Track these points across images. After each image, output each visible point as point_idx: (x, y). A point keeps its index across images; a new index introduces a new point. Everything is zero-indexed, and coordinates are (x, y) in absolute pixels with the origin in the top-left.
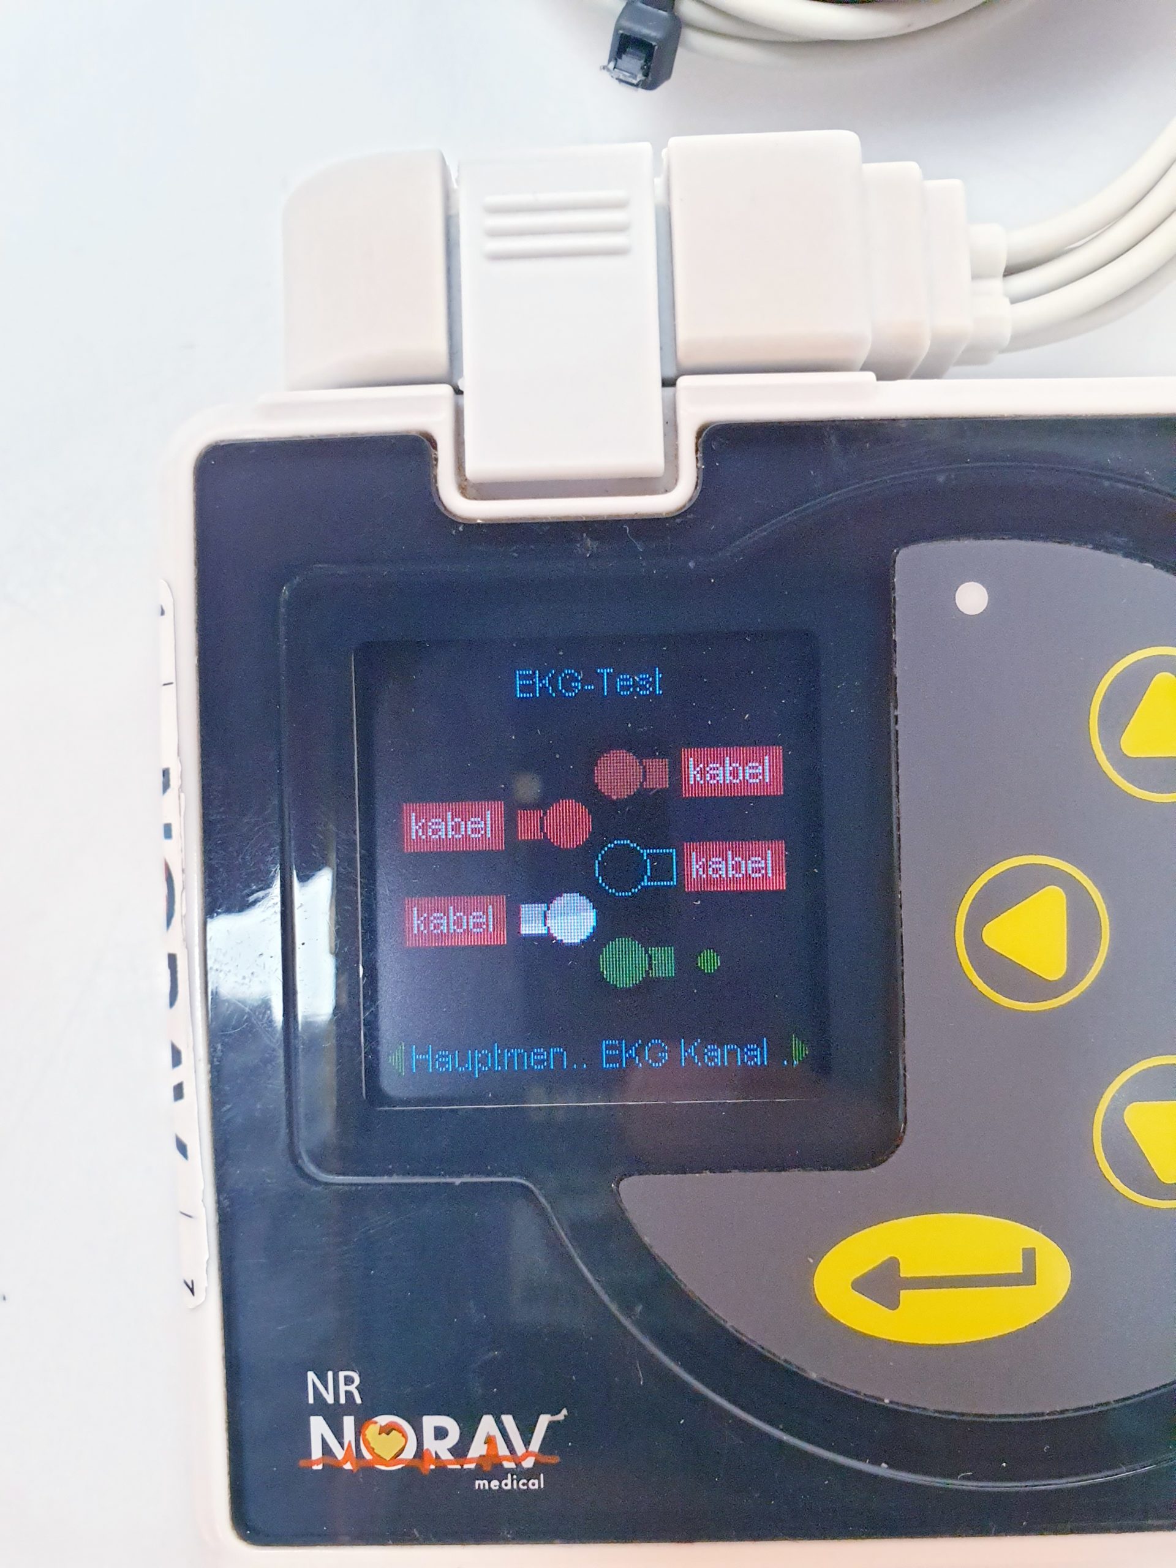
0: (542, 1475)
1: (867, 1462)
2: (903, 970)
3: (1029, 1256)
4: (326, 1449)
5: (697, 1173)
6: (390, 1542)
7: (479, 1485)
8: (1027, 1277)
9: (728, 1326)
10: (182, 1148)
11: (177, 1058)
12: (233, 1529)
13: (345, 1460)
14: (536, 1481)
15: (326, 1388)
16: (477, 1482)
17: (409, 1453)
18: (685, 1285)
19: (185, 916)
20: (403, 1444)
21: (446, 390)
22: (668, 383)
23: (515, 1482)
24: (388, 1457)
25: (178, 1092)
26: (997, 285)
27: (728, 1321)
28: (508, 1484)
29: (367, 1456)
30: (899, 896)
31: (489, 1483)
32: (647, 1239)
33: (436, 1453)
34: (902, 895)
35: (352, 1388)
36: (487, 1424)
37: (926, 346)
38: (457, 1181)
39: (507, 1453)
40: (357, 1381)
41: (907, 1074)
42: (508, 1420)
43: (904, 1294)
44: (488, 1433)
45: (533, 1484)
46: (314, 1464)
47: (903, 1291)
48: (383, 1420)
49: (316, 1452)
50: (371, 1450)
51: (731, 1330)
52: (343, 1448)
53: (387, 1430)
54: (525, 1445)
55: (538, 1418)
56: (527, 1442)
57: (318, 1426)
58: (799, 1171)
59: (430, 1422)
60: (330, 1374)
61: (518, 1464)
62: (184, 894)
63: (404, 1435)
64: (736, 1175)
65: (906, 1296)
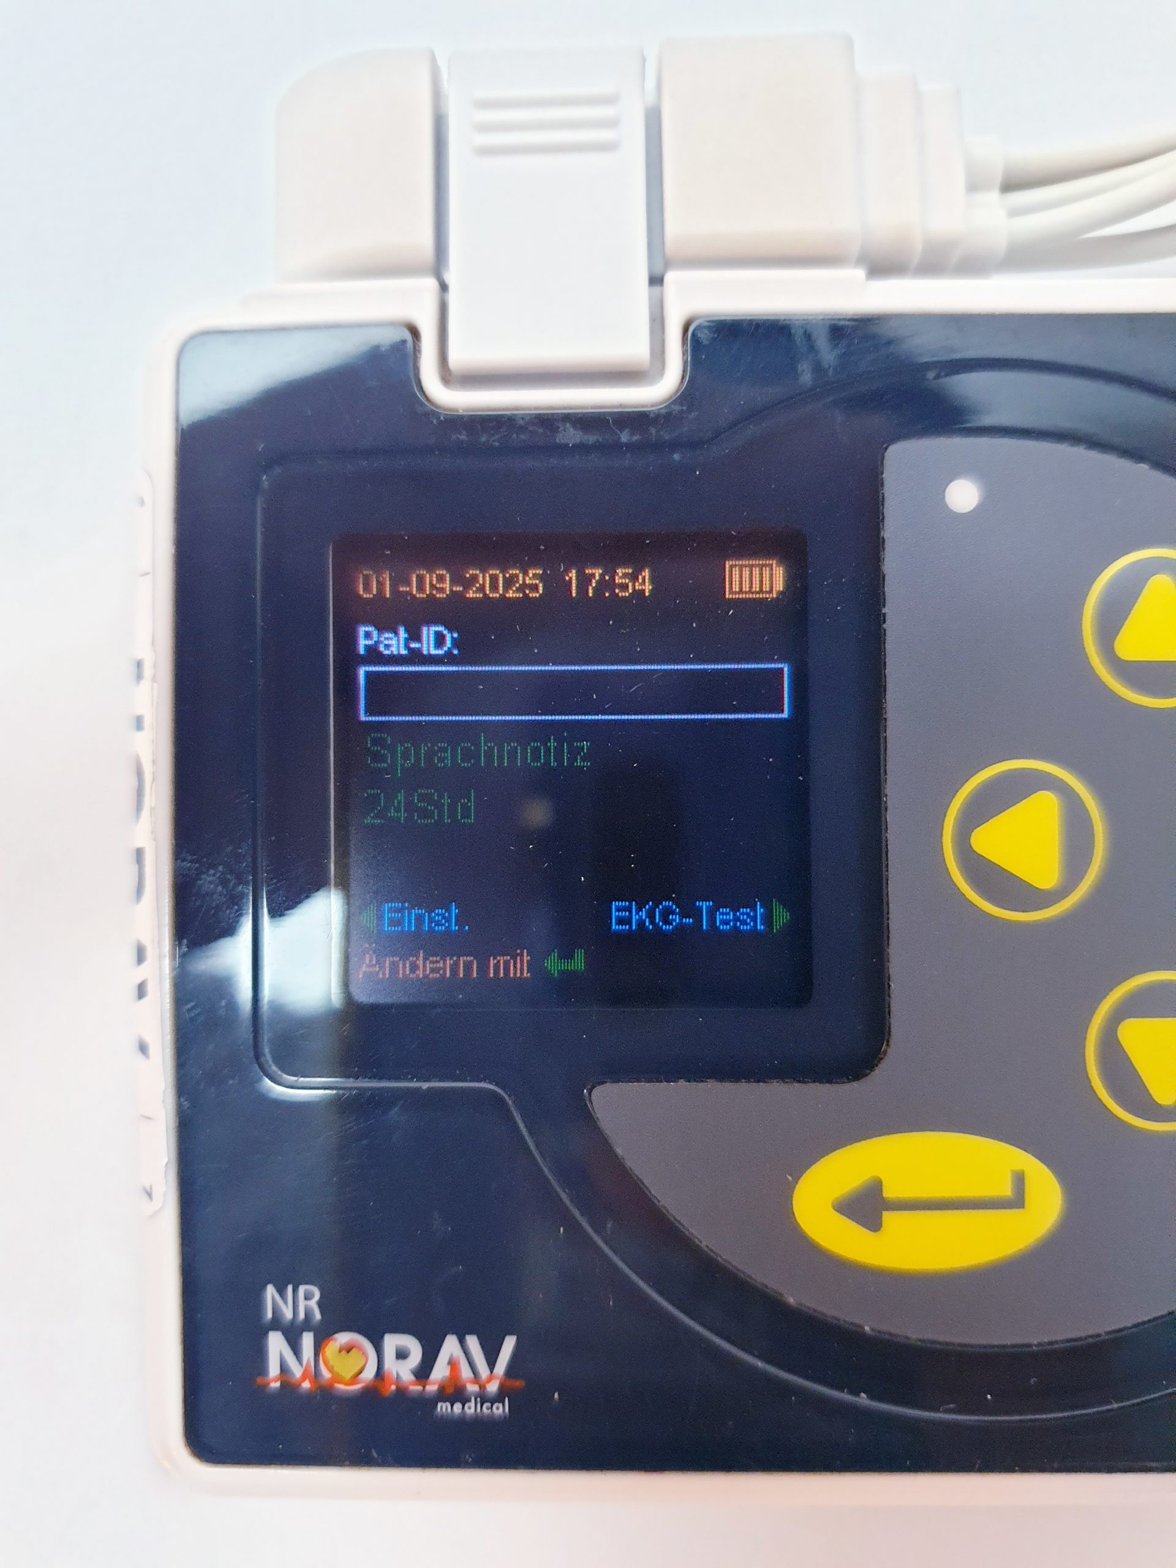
0: (507, 1400)
1: (845, 1391)
2: (888, 875)
3: (1019, 1180)
4: (284, 1369)
5: (672, 1082)
6: (347, 1463)
7: (442, 1407)
8: (1017, 1201)
9: (703, 1245)
10: (143, 1048)
11: (140, 955)
12: (186, 1446)
13: (304, 1377)
14: (501, 1405)
15: (286, 1302)
16: (439, 1405)
17: (369, 1374)
18: (659, 1201)
19: (154, 808)
20: (364, 1362)
21: (431, 283)
22: (656, 280)
23: (479, 1406)
24: (348, 1375)
25: (141, 991)
26: (993, 197)
27: (702, 1240)
28: (471, 1409)
29: (326, 1374)
30: (885, 799)
31: (452, 1406)
32: (619, 1151)
33: (398, 1374)
34: (888, 798)
35: (313, 1303)
36: (450, 1346)
37: (919, 247)
38: (425, 1086)
39: (471, 1375)
40: (317, 1295)
41: (891, 984)
42: (473, 1342)
43: (888, 1217)
44: (452, 1355)
45: (498, 1408)
46: (272, 1382)
47: (886, 1212)
48: (343, 1338)
49: (274, 1370)
50: (330, 1369)
51: (706, 1249)
52: (301, 1364)
53: (348, 1349)
54: (490, 1368)
55: (504, 1339)
56: (491, 1363)
57: (276, 1343)
58: (778, 1082)
59: (392, 1342)
60: (290, 1288)
61: (482, 1387)
62: (154, 785)
63: (365, 1354)
64: (711, 1085)
65: (889, 1218)
